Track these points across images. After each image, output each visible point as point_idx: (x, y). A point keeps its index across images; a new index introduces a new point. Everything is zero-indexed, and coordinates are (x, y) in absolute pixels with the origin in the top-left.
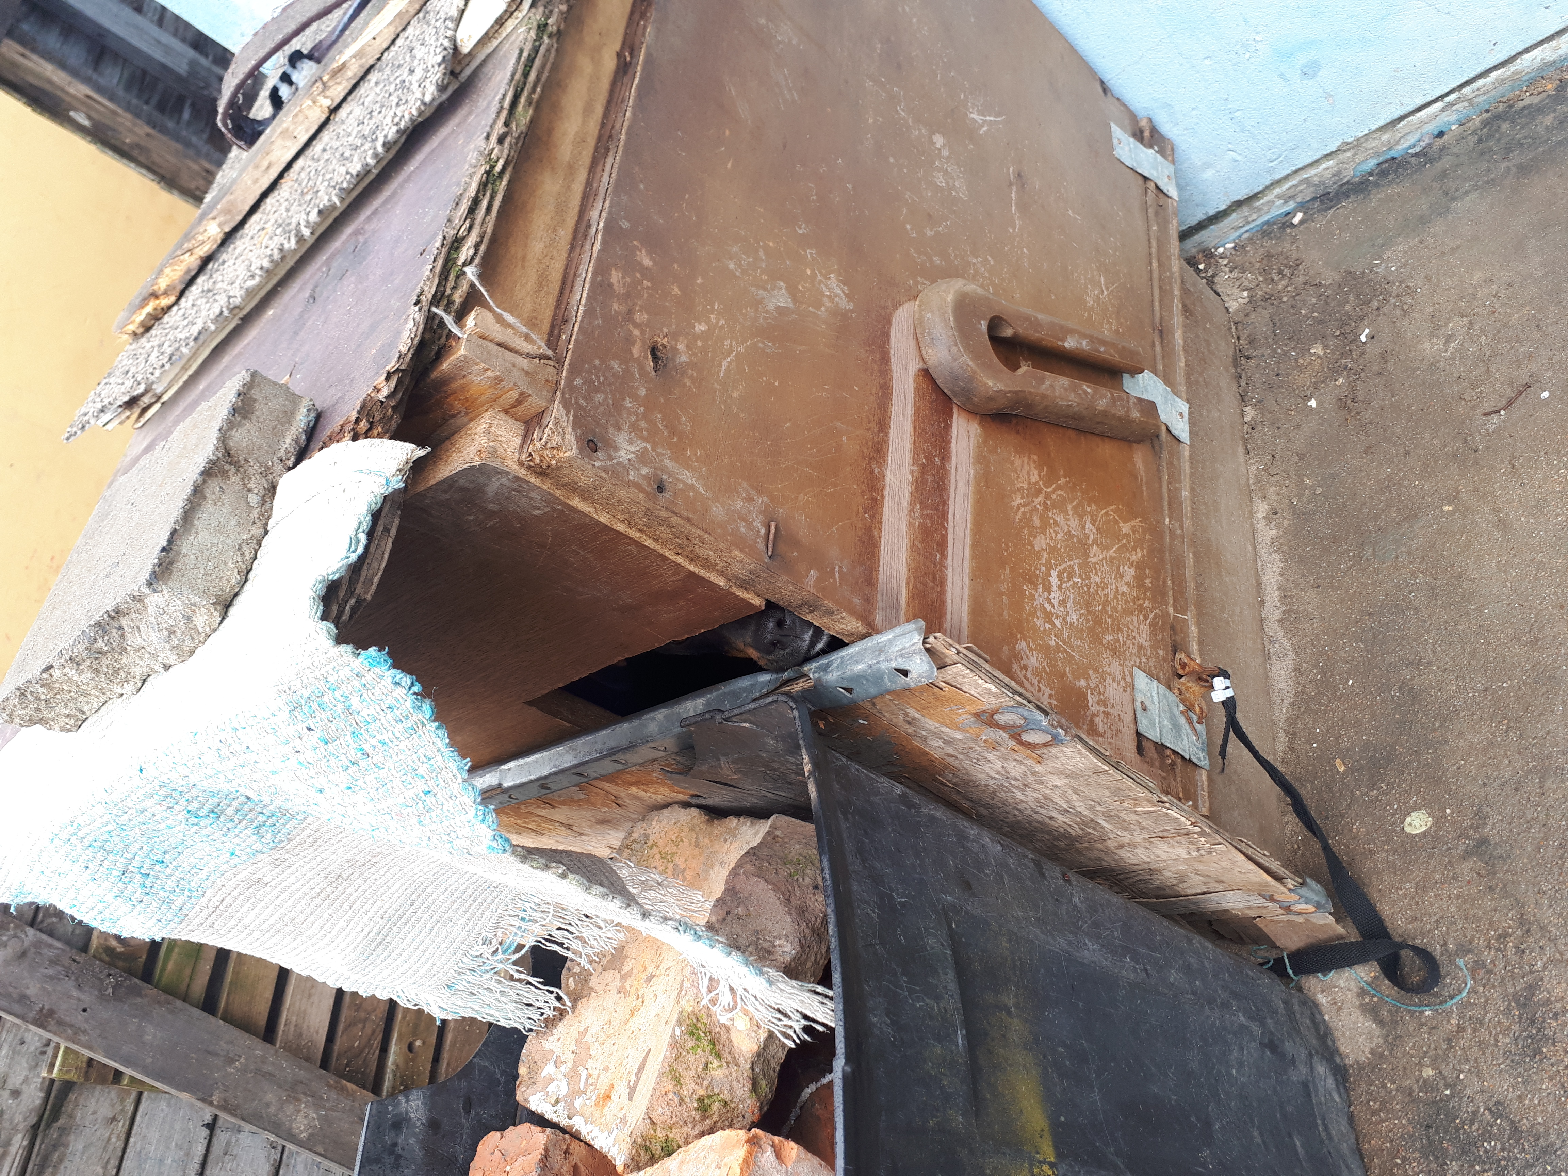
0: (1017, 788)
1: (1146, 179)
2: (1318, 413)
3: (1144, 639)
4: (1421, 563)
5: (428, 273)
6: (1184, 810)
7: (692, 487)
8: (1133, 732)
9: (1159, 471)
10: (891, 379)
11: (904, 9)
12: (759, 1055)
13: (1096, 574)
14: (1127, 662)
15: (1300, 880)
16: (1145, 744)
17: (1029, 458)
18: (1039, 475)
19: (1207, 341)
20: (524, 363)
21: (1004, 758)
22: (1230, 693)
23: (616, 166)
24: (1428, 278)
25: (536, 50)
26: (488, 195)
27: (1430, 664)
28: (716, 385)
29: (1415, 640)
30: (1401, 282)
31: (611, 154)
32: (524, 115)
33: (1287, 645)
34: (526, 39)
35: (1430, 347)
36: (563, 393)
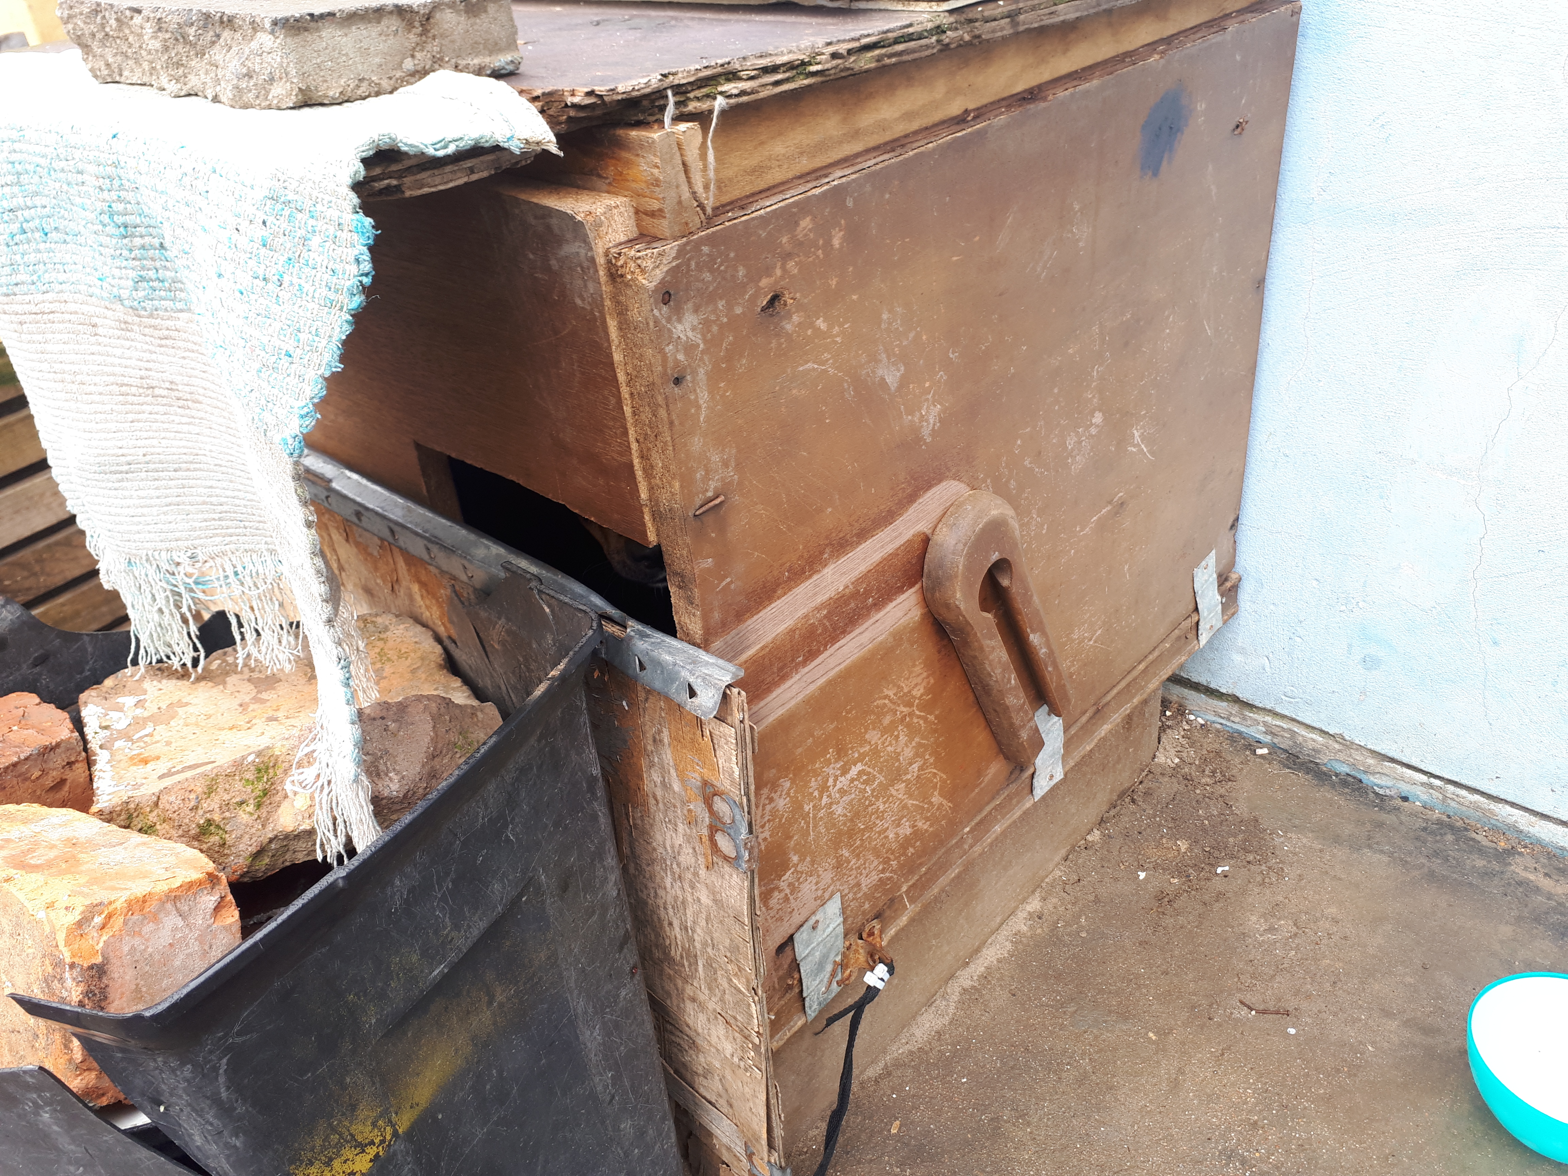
0: (673, 873)
1: (1196, 609)
2: (1139, 885)
3: (867, 882)
4: (1097, 1053)
5: (693, 68)
6: (763, 1016)
7: (699, 407)
8: (790, 932)
9: (998, 793)
10: (901, 515)
11: (1168, 317)
12: (287, 837)
13: (884, 803)
14: (838, 883)
15: (783, 1164)
16: (788, 949)
17: (927, 677)
18: (922, 695)
19: (1119, 758)
20: (686, 195)
21: (688, 839)
22: (880, 985)
23: (886, 163)
24: (1301, 877)
25: (920, 36)
26: (787, 75)
27: (1029, 1124)
28: (789, 370)
29: (1037, 1098)
30: (1281, 862)
31: (892, 154)
32: (866, 61)
33: (951, 1010)
34: (922, 23)
35: (1254, 922)
36: (687, 243)
